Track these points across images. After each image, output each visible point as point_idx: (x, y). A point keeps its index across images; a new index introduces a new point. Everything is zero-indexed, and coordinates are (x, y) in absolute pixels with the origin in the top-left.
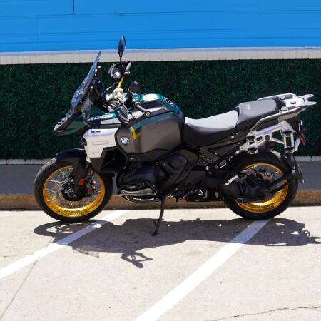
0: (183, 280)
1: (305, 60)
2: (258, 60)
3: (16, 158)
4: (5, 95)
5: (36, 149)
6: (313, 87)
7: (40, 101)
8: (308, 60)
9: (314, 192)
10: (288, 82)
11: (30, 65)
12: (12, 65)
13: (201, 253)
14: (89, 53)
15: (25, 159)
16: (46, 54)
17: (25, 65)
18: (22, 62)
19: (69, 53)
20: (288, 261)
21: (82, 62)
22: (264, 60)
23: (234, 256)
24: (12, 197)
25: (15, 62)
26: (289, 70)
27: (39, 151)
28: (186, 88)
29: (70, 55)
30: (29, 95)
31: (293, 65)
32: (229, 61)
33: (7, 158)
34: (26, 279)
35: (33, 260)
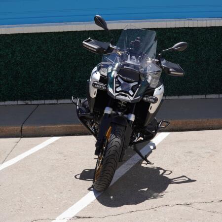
6: (193, 46)
31: (178, 31)
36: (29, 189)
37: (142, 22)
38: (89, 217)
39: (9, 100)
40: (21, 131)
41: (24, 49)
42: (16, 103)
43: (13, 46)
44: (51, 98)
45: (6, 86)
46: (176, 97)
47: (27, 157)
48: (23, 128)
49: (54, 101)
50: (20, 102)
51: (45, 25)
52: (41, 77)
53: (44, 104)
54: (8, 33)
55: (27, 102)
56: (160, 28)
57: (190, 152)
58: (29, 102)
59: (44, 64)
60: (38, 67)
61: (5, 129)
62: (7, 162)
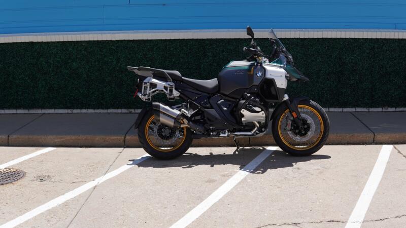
0: (201, 202)
1: (297, 39)
3: (88, 108)
4: (80, 63)
5: (102, 101)
7: (105, 67)
8: (299, 39)
11: (98, 41)
12: (85, 41)
13: (216, 181)
14: (141, 32)
15: (94, 109)
16: (109, 33)
17: (94, 41)
18: (92, 39)
19: (126, 33)
20: (278, 187)
21: (135, 39)
23: (239, 183)
24: (82, 137)
25: (87, 39)
27: (104, 103)
28: (210, 58)
29: (127, 34)
30: (97, 63)
32: (242, 39)
33: (81, 108)
34: (87, 200)
35: (94, 185)
40: (125, 141)
41: (129, 57)
42: (119, 111)
43: (118, 52)
48: (126, 138)
50: (124, 111)
55: (130, 110)
58: (133, 111)
61: (107, 138)
62: (110, 173)
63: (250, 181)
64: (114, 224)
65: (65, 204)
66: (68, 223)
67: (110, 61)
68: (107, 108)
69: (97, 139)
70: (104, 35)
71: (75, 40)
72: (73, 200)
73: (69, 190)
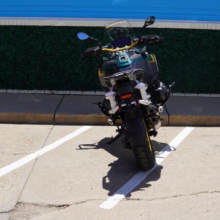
2: (178, 29)
4: (7, 46)
5: (27, 83)
6: (214, 48)
7: (30, 50)
9: (215, 117)
10: (197, 44)
18: (19, 24)
20: (203, 162)
22: (182, 29)
24: (15, 115)
25: (15, 24)
26: (198, 36)
27: (29, 84)
30: (23, 46)
31: (201, 33)
34: (32, 169)
35: (35, 157)
36: (74, 172)
37: (168, 22)
38: (138, 199)
39: (37, 89)
40: (54, 119)
41: (54, 42)
42: (42, 92)
43: (43, 37)
44: (77, 90)
45: (34, 75)
46: (195, 95)
47: (65, 143)
48: (56, 116)
49: (79, 93)
50: (47, 92)
51: (75, 20)
52: (68, 68)
53: (70, 95)
54: (40, 25)
55: (53, 91)
56: (184, 29)
57: (217, 146)
58: (55, 92)
59: (72, 56)
60: (67, 59)
61: (38, 116)
62: (47, 147)
63: (176, 155)
64: (64, 190)
65: (14, 173)
66: (21, 189)
67: (35, 45)
68: (31, 89)
69: (28, 116)
70: (31, 21)
71: (4, 25)
72: (20, 169)
73: (12, 161)
